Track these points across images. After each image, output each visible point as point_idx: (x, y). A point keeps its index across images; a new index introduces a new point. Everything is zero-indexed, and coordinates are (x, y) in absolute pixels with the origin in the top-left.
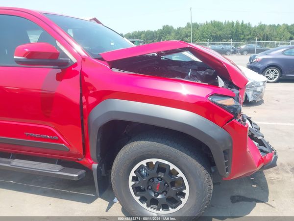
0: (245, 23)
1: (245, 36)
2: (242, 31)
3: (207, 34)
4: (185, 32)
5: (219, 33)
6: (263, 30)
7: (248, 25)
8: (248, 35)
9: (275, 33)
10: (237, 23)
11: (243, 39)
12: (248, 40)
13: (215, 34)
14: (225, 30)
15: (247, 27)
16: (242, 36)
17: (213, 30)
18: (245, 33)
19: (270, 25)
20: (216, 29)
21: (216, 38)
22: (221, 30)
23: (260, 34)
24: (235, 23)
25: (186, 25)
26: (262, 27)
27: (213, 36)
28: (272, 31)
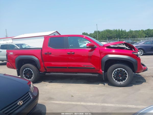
0: (123, 30)
1: (123, 36)
2: (122, 34)
3: (104, 36)
4: (94, 35)
5: (110, 35)
6: (132, 33)
7: (124, 31)
8: (125, 36)
9: (138, 34)
10: (119, 30)
11: (123, 37)
12: (125, 38)
13: (108, 36)
14: (113, 33)
15: (124, 32)
16: (122, 36)
17: (107, 34)
18: (123, 35)
19: (135, 31)
20: (109, 33)
21: (109, 38)
22: (111, 34)
23: (130, 35)
24: (118, 30)
25: (94, 32)
26: (131, 32)
27: (107, 37)
28: (136, 33)
